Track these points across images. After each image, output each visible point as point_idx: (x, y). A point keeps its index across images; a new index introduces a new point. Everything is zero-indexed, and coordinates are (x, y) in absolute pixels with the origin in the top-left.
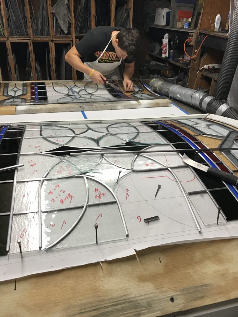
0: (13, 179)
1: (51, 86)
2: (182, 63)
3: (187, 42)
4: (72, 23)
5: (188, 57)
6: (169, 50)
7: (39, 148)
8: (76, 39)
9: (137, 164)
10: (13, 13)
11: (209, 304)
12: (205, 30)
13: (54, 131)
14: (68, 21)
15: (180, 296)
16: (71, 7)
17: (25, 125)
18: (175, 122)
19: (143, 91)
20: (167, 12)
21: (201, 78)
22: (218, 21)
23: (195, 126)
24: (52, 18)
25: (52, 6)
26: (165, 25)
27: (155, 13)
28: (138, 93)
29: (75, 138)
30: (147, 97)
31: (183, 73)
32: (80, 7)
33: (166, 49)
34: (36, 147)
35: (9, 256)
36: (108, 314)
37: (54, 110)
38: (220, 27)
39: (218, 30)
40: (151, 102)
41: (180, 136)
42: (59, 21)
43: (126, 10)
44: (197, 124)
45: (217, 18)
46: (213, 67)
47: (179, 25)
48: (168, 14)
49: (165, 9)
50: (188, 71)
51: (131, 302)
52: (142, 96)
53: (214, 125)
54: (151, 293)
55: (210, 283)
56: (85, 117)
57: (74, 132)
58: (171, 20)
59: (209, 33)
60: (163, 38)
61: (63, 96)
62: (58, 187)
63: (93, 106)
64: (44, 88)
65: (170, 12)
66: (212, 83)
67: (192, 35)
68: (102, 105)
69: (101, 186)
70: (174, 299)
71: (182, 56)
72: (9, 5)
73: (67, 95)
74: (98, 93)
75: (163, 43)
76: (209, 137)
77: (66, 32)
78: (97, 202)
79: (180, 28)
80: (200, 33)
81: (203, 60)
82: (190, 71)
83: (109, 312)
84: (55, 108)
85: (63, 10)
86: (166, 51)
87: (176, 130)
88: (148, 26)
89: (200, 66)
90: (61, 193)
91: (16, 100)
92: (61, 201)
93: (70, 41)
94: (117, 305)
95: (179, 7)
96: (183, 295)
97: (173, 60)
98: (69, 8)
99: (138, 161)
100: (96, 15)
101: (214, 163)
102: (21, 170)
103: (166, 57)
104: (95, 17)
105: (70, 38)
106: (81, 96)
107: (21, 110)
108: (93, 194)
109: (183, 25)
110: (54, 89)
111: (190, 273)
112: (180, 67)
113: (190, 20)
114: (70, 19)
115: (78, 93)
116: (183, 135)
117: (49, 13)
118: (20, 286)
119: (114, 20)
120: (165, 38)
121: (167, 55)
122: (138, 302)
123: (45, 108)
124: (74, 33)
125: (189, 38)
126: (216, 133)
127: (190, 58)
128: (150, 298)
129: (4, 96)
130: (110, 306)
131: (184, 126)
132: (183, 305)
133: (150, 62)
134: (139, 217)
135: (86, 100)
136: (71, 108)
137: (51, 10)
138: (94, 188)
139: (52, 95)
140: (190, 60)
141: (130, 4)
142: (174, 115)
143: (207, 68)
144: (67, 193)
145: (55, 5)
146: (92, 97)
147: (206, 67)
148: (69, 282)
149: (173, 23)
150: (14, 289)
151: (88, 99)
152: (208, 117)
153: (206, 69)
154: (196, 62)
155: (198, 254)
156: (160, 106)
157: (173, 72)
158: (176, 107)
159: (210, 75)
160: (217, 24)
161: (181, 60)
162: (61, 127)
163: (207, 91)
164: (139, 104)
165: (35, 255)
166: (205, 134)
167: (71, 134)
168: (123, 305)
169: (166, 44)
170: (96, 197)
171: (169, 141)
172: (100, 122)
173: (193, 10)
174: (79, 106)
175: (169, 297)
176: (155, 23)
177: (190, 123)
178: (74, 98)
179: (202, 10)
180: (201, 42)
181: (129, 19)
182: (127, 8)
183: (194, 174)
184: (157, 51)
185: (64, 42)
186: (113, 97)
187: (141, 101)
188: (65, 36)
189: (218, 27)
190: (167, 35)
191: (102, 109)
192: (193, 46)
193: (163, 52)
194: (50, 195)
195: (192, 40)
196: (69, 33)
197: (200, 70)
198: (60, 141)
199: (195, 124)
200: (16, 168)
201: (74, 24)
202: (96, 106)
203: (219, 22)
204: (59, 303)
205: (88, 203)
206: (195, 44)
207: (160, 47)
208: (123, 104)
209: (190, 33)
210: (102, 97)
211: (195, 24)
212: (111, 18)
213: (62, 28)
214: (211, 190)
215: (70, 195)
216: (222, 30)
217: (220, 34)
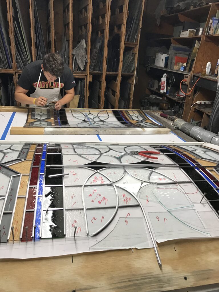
0: (62, 184)
1: (70, 113)
2: (178, 98)
3: (182, 82)
4: (88, 63)
5: (182, 93)
6: (166, 87)
7: (76, 162)
8: (90, 75)
9: (153, 178)
10: (41, 53)
11: (213, 283)
12: (198, 73)
13: (84, 150)
14: (85, 61)
15: (192, 277)
16: (88, 50)
17: (60, 144)
18: (177, 148)
19: (146, 120)
20: (166, 57)
21: (194, 112)
22: (208, 67)
23: (194, 152)
24: (72, 58)
25: (73, 49)
26: (164, 66)
27: (155, 57)
28: (142, 121)
29: (102, 156)
30: (150, 126)
31: (178, 107)
32: (95, 50)
33: (164, 86)
34: (74, 161)
35: (66, 239)
36: (140, 284)
37: (74, 133)
38: (210, 71)
39: (208, 74)
40: (154, 130)
41: (184, 159)
42: (78, 61)
43: (133, 54)
44: (195, 150)
45: (208, 64)
46: (205, 102)
47: (176, 68)
48: (167, 59)
49: (164, 54)
50: (183, 106)
51: (156, 277)
52: (146, 124)
53: (209, 151)
54: (170, 273)
55: (213, 268)
56: (101, 140)
57: (100, 151)
58: (169, 63)
59: (201, 76)
60: (162, 77)
61: (81, 121)
62: (95, 192)
63: (106, 131)
64: (65, 114)
65: (169, 57)
66: (204, 116)
67: (187, 76)
68: (114, 130)
69: (127, 193)
70: (187, 278)
71: (177, 92)
72: (38, 46)
73: (83, 120)
74: (109, 121)
75: (162, 81)
76: (207, 161)
77: (82, 69)
78: (125, 205)
79: (177, 70)
80: (193, 75)
81: (196, 97)
82: (185, 106)
83: (140, 283)
84: (75, 131)
85: (82, 52)
86: (164, 87)
87: (180, 154)
88: (150, 66)
89: (194, 102)
90: (98, 196)
91: (42, 123)
92: (99, 202)
93: (85, 76)
94: (145, 279)
95: (176, 53)
96: (194, 275)
97: (170, 95)
98: (86, 51)
99: (153, 176)
100: (108, 57)
101: (212, 181)
102: (67, 177)
103: (164, 93)
104: (107, 58)
105: (85, 74)
106: (96, 122)
107: (48, 132)
108: (122, 199)
109: (179, 67)
110: (73, 115)
111: (198, 260)
112: (175, 101)
113: (185, 64)
114: (87, 59)
115: (93, 120)
116: (186, 158)
117: (70, 54)
118: (76, 260)
119: (122, 62)
120: (163, 77)
121: (165, 91)
122: (161, 278)
123: (67, 131)
124: (89, 70)
125: (185, 79)
126: (211, 158)
127: (185, 95)
128: (169, 276)
129: (32, 119)
130: (141, 279)
131: (186, 151)
132: (194, 283)
133: (150, 96)
134: (157, 217)
135: (100, 126)
136: (88, 132)
137: (72, 52)
138: (122, 194)
139: (71, 120)
140: (185, 96)
141: (135, 50)
142: (174, 142)
143: (200, 103)
144: (102, 196)
145: (76, 48)
146: (104, 123)
147: (198, 102)
148: (110, 260)
149: (171, 66)
150: (72, 261)
151: (101, 125)
152: (203, 145)
153: (199, 105)
154: (190, 98)
155: (203, 247)
156: (162, 133)
157: (169, 104)
158: (175, 135)
159: (202, 110)
160: (208, 69)
161: (177, 96)
162: (88, 147)
163: (199, 123)
164: (144, 131)
165: (85, 239)
166: (203, 158)
167: (98, 153)
168: (150, 279)
169: (164, 82)
170: (124, 200)
171: (175, 161)
172: (117, 144)
173: (187, 57)
174: (95, 131)
175: (183, 276)
176: (155, 65)
177: (190, 149)
178: (90, 124)
179: (196, 58)
180: (194, 82)
181: (134, 61)
182: (133, 52)
183: (197, 189)
184: (156, 87)
185: (80, 77)
186: (122, 125)
187: (145, 129)
188: (81, 72)
189: (209, 72)
190: (165, 75)
191: (114, 134)
192: (187, 85)
193: (162, 88)
194: (90, 197)
195: (187, 80)
196: (85, 70)
197: (193, 105)
198: (91, 158)
199: (194, 150)
200: (63, 176)
201: (89, 63)
202: (108, 131)
203: (210, 68)
204: (104, 274)
205: (118, 205)
206: (190, 84)
207: (159, 83)
208: (131, 130)
209: (185, 75)
210: (113, 124)
211: (189, 68)
212: (120, 59)
213: (79, 66)
214: (210, 200)
215: (105, 198)
216: (212, 74)
217: (211, 77)
